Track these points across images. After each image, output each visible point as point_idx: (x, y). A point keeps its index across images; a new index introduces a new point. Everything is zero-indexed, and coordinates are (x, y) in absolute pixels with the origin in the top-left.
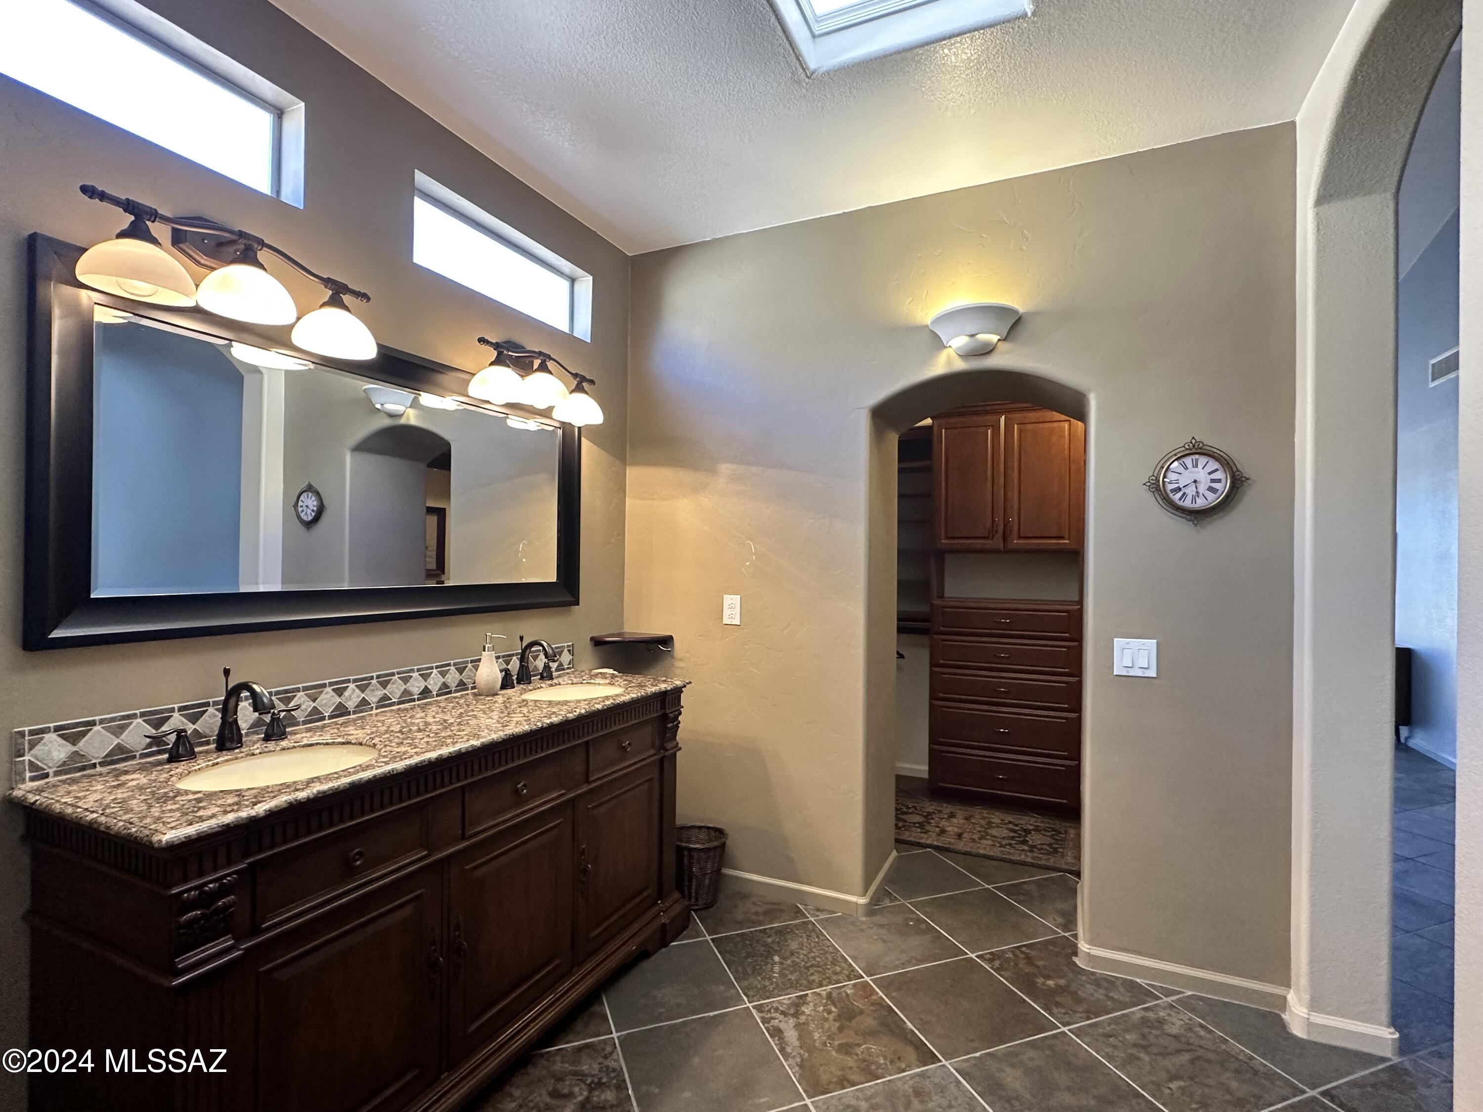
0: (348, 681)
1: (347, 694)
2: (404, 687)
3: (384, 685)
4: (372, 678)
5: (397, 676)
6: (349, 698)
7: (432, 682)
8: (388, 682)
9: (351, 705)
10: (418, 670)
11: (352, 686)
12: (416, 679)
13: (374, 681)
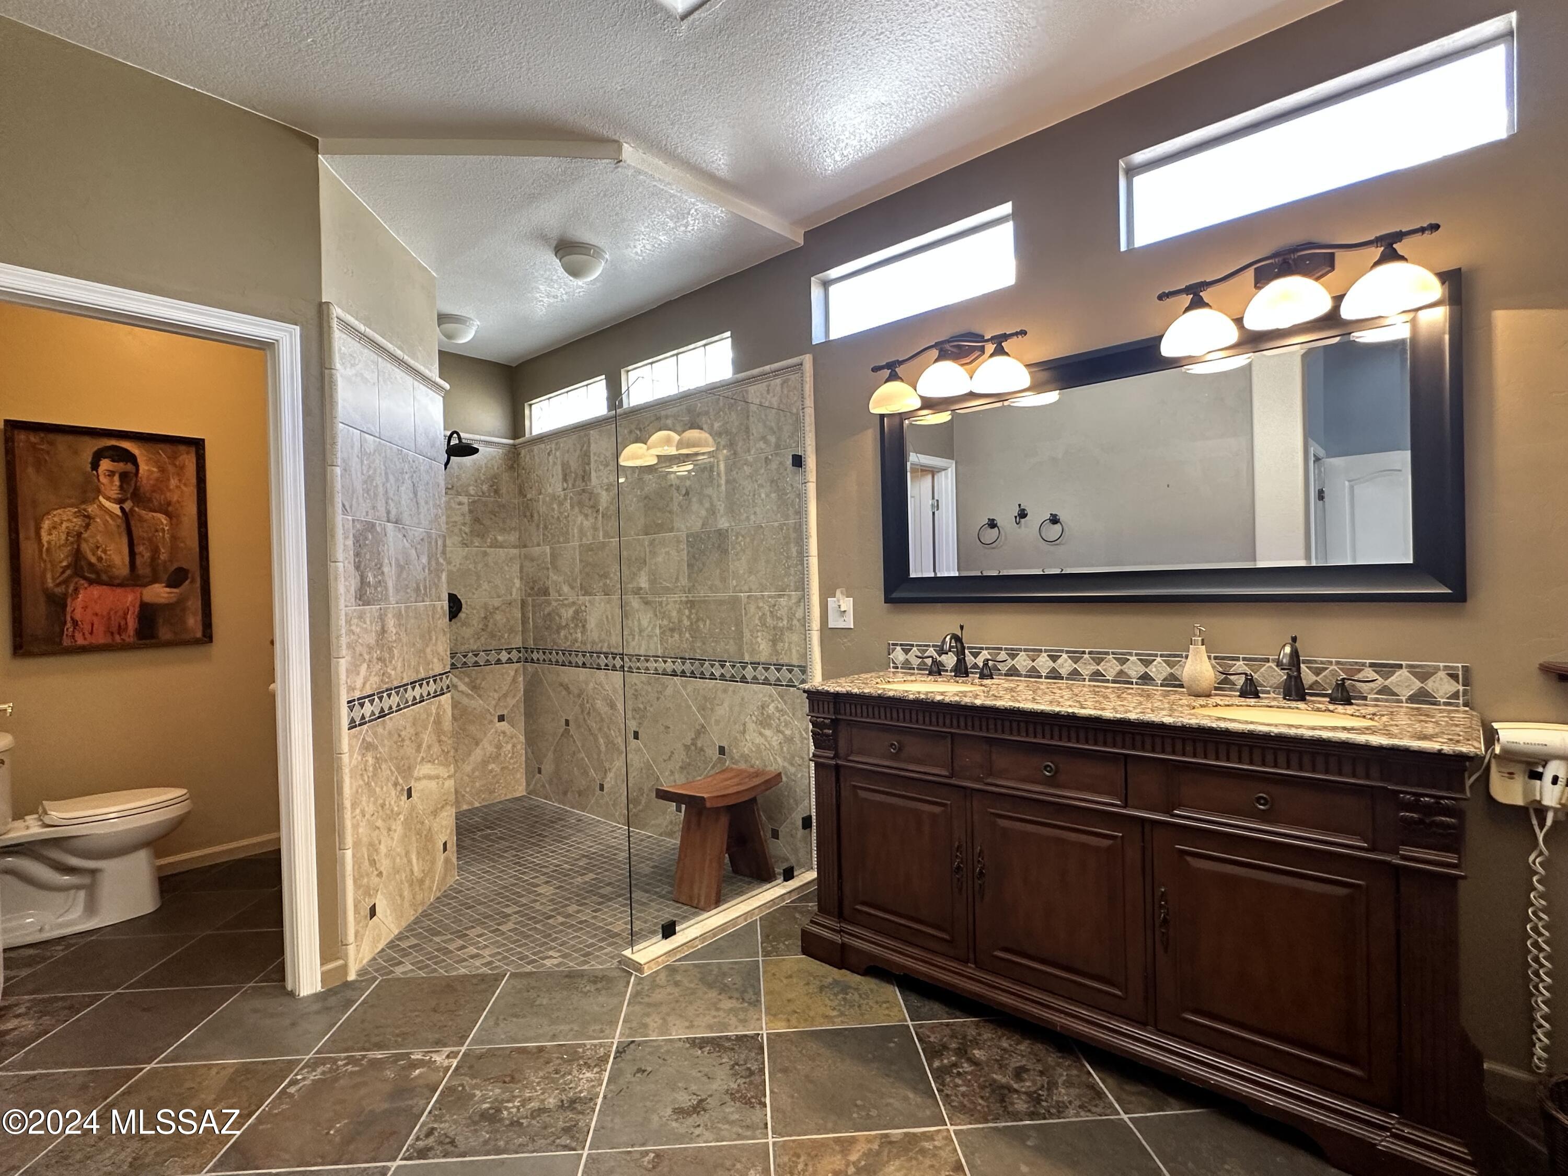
0: (1062, 651)
1: (1060, 661)
2: (1119, 667)
3: (1098, 661)
4: (1084, 652)
5: (1111, 656)
6: (1062, 666)
7: (1154, 670)
8: (1102, 659)
9: (1064, 672)
10: (1137, 655)
11: (1065, 656)
12: (1133, 663)
13: (1086, 656)
